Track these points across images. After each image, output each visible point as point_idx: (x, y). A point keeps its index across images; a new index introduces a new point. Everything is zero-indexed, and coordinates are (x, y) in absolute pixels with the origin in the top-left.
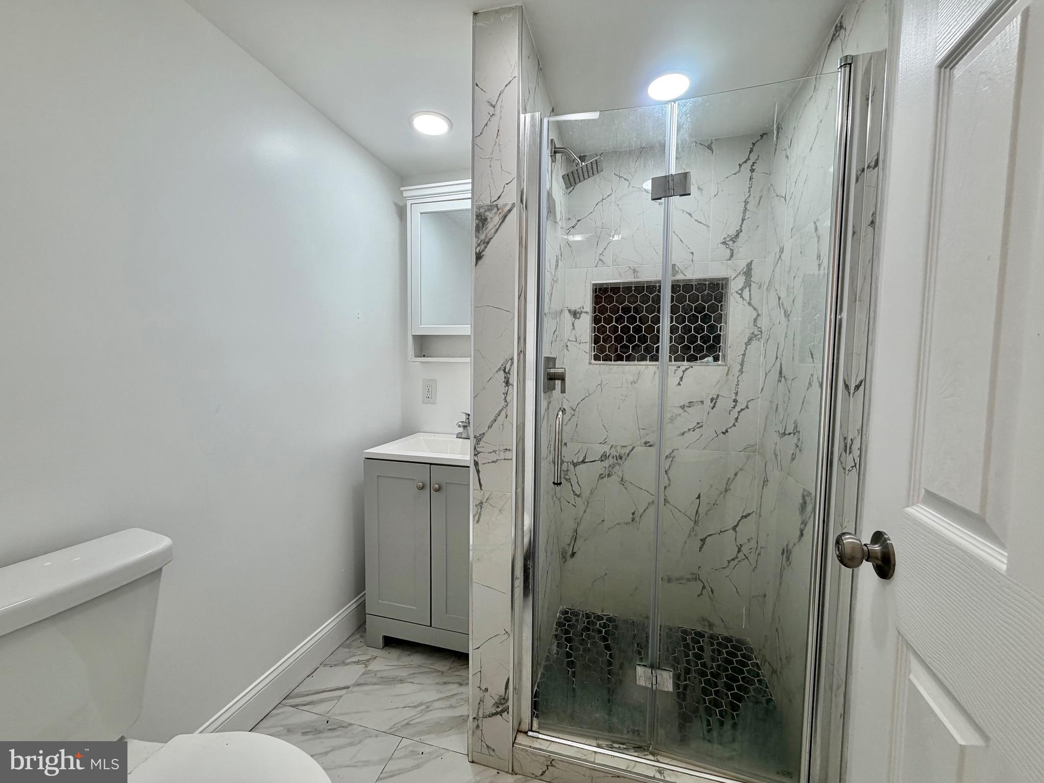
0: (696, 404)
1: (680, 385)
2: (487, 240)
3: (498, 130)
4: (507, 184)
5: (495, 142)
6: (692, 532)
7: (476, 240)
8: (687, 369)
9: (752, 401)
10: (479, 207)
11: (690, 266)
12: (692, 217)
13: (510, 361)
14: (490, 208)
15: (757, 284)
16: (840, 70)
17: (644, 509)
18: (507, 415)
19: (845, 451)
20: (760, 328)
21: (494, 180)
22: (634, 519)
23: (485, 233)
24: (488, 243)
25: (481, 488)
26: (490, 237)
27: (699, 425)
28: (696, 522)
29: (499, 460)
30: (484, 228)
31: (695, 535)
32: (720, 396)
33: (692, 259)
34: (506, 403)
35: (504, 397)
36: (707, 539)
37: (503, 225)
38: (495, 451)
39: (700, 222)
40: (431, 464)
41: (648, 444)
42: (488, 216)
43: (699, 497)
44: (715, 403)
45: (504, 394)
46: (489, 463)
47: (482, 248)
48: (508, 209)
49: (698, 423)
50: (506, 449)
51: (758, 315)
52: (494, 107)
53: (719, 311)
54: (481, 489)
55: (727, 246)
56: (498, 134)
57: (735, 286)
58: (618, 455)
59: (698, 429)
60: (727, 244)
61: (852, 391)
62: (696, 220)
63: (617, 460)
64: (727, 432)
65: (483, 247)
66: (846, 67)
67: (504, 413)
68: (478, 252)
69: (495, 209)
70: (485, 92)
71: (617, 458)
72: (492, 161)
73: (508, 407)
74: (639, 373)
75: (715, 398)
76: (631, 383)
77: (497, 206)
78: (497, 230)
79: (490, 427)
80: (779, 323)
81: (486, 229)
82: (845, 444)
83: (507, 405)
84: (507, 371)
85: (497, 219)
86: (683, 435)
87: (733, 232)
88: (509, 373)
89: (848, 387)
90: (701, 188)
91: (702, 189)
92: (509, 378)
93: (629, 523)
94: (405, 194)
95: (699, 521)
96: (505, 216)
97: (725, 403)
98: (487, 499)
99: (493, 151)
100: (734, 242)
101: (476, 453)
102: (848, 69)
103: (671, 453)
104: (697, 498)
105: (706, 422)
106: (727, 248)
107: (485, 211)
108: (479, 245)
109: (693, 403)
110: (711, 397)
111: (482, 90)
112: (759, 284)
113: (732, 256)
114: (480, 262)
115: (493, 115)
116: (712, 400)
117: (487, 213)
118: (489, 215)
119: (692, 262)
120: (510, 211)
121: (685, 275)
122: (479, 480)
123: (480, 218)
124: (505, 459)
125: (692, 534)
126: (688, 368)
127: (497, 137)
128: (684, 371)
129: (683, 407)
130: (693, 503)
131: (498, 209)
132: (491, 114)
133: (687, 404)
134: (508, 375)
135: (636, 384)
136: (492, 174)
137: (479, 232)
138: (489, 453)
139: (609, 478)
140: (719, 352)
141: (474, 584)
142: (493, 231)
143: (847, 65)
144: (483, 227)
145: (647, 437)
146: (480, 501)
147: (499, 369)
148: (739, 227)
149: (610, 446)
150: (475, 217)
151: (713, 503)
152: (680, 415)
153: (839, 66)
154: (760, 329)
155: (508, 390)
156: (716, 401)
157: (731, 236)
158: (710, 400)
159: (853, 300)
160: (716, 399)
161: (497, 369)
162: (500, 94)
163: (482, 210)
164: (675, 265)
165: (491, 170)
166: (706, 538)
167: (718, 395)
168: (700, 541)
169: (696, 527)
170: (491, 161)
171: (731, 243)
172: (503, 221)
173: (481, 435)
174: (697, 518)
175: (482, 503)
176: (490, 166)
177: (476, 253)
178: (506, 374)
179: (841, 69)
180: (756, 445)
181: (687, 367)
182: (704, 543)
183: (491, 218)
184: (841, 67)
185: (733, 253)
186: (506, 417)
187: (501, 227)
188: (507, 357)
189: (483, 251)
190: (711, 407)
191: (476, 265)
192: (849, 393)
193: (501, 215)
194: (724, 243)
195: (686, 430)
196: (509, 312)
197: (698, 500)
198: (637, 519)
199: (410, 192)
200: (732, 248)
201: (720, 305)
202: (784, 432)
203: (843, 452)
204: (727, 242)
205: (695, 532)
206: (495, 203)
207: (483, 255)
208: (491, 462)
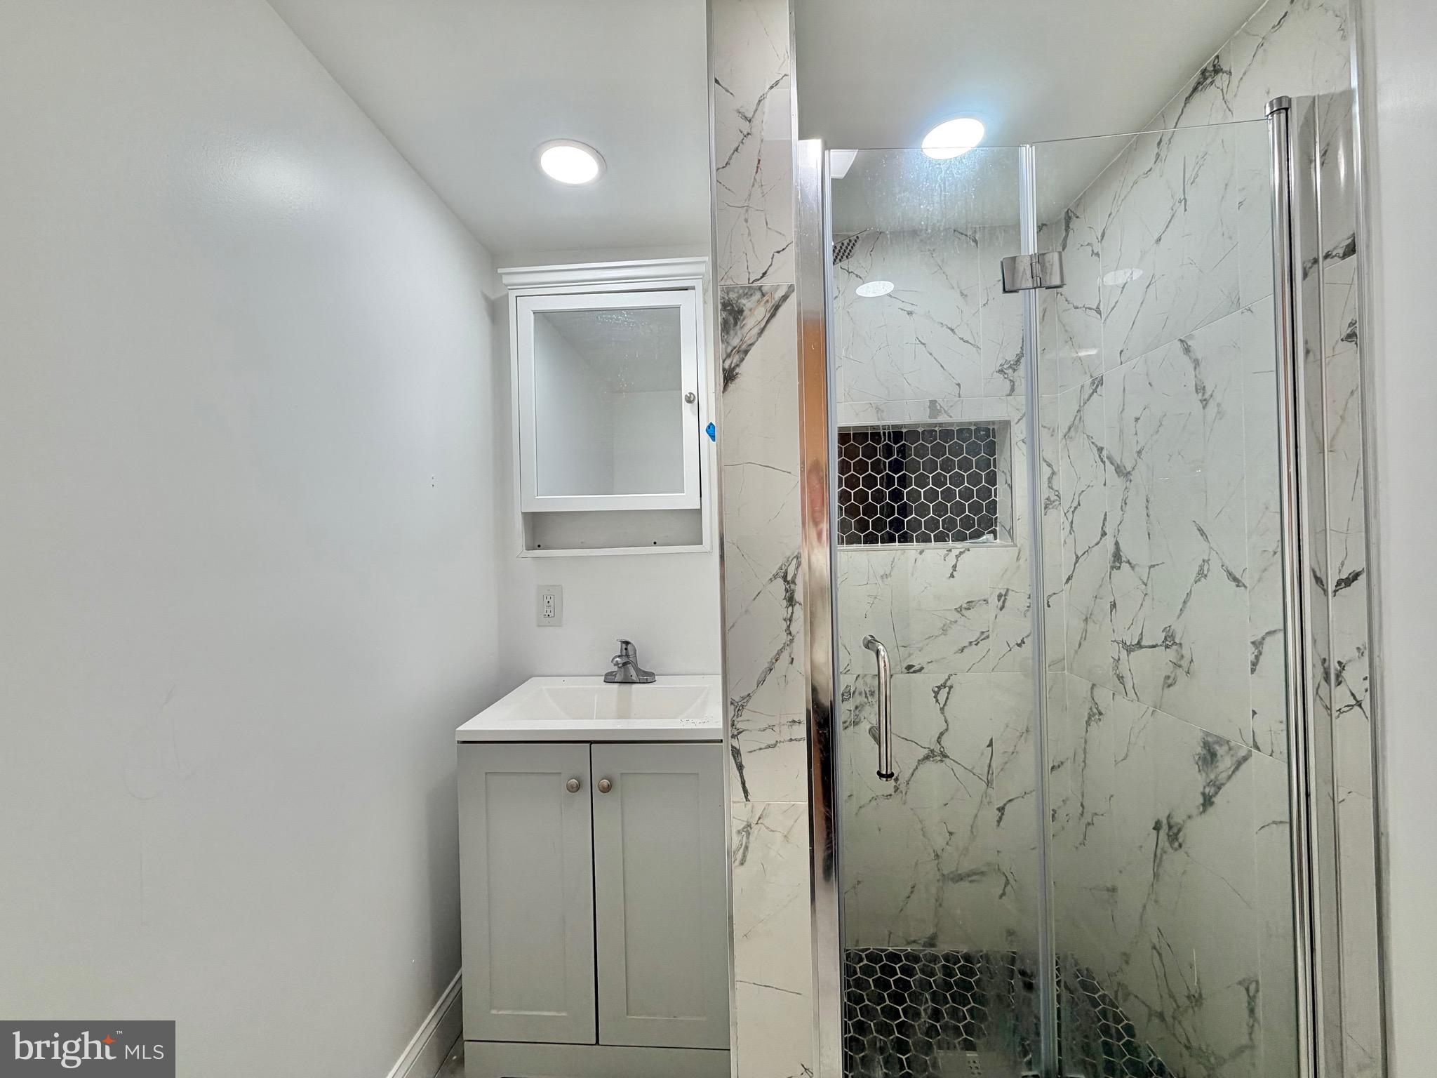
0: (978, 605)
1: (953, 577)
2: (744, 347)
3: (759, 161)
4: (778, 252)
5: (753, 180)
6: (984, 798)
7: (724, 346)
8: (961, 553)
9: (1054, 596)
10: (728, 290)
11: (956, 402)
12: (954, 333)
13: (795, 560)
14: (748, 292)
15: (1049, 429)
16: (1270, 117)
17: (911, 771)
18: (793, 659)
19: (1327, 679)
20: (1057, 491)
21: (753, 244)
22: (898, 789)
23: (739, 333)
24: (746, 352)
25: (746, 797)
26: (749, 342)
27: (984, 636)
28: (989, 783)
29: (780, 742)
30: (738, 327)
31: (989, 803)
32: (1010, 592)
33: (959, 394)
34: (790, 637)
35: (785, 626)
36: (1006, 808)
37: (774, 321)
38: (771, 727)
39: (967, 342)
40: (591, 742)
41: (912, 670)
42: (744, 305)
43: (990, 745)
44: (1004, 602)
45: (785, 620)
46: (760, 749)
47: (734, 361)
48: (781, 295)
49: (983, 633)
50: (794, 721)
51: (1053, 473)
52: (750, 121)
53: (992, 468)
54: (747, 800)
55: (1006, 376)
56: (757, 167)
57: (1019, 432)
58: (867, 690)
59: (983, 641)
60: (1005, 373)
61: (1331, 587)
62: (960, 338)
63: (866, 697)
64: (1024, 643)
65: (736, 359)
66: (1280, 113)
67: (788, 657)
68: (727, 366)
69: (758, 295)
70: (731, 94)
71: (866, 694)
72: (749, 212)
73: (794, 644)
74: (893, 562)
75: (1004, 593)
76: (882, 576)
77: (760, 288)
78: (762, 330)
79: (761, 682)
80: (1105, 485)
81: (742, 328)
82: (1325, 669)
83: (791, 641)
84: (789, 578)
85: (761, 312)
86: (962, 651)
87: (1012, 357)
88: (794, 582)
89: (1322, 582)
90: (965, 294)
91: (966, 296)
92: (793, 591)
93: (891, 795)
94: (506, 280)
95: (993, 780)
96: (777, 308)
97: (1018, 600)
98: (759, 818)
99: (750, 195)
100: (1014, 370)
101: (736, 733)
102: (1283, 115)
103: (947, 681)
104: (988, 746)
105: (993, 631)
106: (1006, 378)
107: (739, 297)
108: (729, 356)
109: (974, 603)
110: (998, 593)
111: (727, 91)
112: (1051, 430)
113: (1013, 390)
114: (732, 386)
115: (748, 134)
116: (1000, 596)
117: (743, 301)
118: (747, 303)
119: (960, 397)
120: (785, 298)
121: (951, 417)
122: (743, 783)
123: (729, 308)
124: (791, 740)
125: (985, 801)
126: (964, 552)
127: (757, 172)
128: (957, 557)
129: (959, 610)
130: (982, 754)
131: (763, 295)
132: (745, 133)
133: (965, 606)
134: (792, 586)
135: (889, 579)
136: (749, 234)
137: (728, 333)
138: (760, 730)
139: (856, 727)
140: (996, 526)
141: (738, 985)
142: (756, 330)
143: (1282, 111)
144: (736, 324)
145: (908, 660)
146: (745, 824)
147: (775, 577)
148: (1020, 350)
149: (855, 676)
150: (720, 307)
151: (1011, 749)
152: (956, 621)
153: (1268, 111)
154: (1057, 493)
155: (792, 613)
156: (1005, 599)
157: (1010, 361)
158: (996, 598)
159: (1319, 447)
160: (1005, 596)
161: (771, 576)
162: (760, 101)
163: (733, 295)
164: (936, 401)
165: (748, 227)
166: (1005, 805)
167: (1008, 590)
168: (997, 812)
169: (990, 790)
170: (747, 211)
171: (1010, 371)
172: (773, 315)
173: (743, 698)
174: (990, 776)
175: (749, 826)
176: (746, 221)
177: (724, 369)
178: (788, 583)
179: (1272, 116)
180: (1064, 659)
181: (962, 550)
182: (1003, 814)
183: (751, 310)
184: (1272, 113)
185: (1014, 385)
186: (792, 663)
187: (768, 326)
188: (788, 554)
189: (738, 365)
190: (999, 607)
191: (724, 392)
192: (1325, 592)
193: (769, 305)
194: (1001, 371)
195: (967, 644)
196: (789, 473)
197: (990, 748)
198: (903, 788)
199: (516, 276)
200: (1011, 378)
201: (992, 459)
202: (1139, 643)
203: (1323, 683)
204: (1005, 371)
205: (988, 799)
206: (756, 284)
207: (737, 374)
208: (766, 748)
